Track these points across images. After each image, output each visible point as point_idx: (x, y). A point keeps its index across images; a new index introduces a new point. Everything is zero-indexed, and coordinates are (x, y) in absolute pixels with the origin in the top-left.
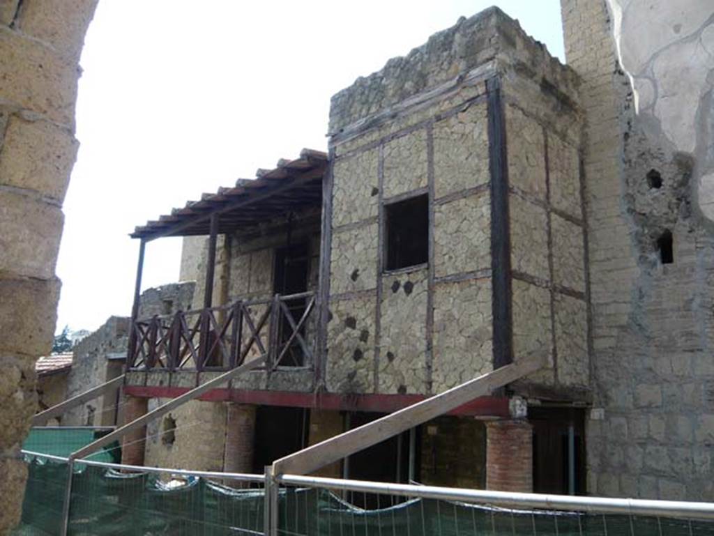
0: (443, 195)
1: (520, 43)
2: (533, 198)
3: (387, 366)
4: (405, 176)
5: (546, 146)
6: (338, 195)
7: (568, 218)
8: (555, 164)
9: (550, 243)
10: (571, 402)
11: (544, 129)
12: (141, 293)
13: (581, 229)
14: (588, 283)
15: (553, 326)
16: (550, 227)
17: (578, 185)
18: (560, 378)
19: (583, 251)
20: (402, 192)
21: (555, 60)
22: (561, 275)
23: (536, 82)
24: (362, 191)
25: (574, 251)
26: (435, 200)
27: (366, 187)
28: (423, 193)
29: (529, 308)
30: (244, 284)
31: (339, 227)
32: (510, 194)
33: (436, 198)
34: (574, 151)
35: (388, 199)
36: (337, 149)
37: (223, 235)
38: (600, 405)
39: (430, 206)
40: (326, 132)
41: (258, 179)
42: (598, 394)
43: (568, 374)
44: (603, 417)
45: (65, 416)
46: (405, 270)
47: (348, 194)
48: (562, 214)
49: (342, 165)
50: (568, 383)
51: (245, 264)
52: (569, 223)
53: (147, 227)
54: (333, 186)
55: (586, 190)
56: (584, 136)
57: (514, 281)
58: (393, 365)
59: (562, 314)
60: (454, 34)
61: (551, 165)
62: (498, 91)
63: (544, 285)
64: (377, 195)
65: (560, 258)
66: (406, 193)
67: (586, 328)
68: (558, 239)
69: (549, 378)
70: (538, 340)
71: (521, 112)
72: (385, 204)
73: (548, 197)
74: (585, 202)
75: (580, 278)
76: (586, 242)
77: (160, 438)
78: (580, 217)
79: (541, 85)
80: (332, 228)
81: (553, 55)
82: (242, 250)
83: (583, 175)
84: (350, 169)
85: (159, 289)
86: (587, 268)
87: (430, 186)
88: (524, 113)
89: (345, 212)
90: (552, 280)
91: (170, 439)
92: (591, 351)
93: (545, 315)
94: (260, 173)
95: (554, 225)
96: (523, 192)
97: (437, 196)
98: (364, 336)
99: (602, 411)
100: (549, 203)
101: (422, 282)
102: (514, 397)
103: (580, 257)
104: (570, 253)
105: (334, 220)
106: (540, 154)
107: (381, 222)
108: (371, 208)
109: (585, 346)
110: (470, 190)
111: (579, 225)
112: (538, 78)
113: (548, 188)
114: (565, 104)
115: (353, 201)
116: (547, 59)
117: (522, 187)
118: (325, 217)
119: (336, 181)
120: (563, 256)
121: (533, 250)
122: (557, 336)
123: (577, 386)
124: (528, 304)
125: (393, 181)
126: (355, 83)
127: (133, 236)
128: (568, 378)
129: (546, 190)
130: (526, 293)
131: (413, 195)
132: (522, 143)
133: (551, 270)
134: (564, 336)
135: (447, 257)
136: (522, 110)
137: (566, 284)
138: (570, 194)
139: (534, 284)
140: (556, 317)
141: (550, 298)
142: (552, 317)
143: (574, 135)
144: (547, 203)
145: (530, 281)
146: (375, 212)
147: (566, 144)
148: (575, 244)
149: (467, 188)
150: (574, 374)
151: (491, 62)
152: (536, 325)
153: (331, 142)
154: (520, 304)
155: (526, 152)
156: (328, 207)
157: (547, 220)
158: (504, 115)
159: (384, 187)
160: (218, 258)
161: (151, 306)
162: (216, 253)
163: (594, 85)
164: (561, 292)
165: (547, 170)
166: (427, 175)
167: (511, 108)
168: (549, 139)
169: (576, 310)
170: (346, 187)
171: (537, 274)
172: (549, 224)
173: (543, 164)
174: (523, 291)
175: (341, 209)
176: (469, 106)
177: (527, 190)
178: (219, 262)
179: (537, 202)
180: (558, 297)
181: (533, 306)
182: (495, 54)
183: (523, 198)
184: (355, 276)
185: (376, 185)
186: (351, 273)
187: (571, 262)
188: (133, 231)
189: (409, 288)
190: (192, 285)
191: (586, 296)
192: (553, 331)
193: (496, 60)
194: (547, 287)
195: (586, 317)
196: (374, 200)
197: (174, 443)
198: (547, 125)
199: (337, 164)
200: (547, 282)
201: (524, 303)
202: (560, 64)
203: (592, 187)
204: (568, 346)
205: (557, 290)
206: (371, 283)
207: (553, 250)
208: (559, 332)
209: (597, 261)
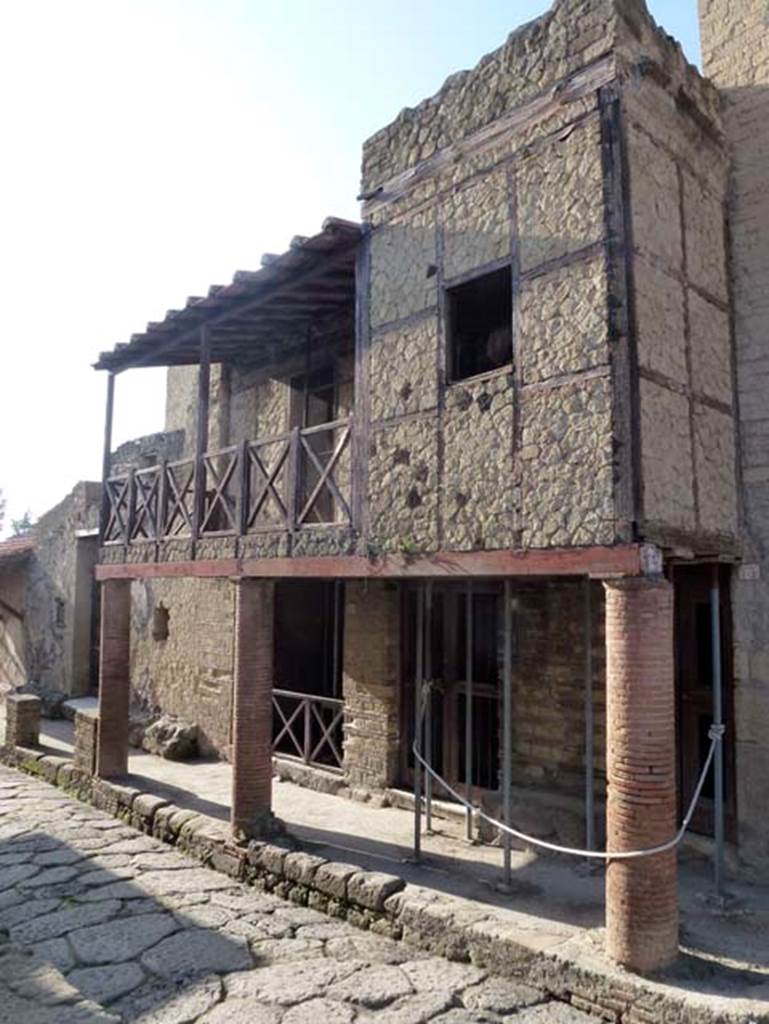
0: (534, 265)
1: (647, 37)
2: (665, 267)
3: (456, 514)
4: (476, 244)
5: (681, 192)
6: (379, 281)
7: (710, 299)
8: (693, 219)
9: (687, 332)
10: (716, 556)
11: (678, 168)
12: (113, 449)
13: (725, 316)
14: (736, 393)
15: (693, 449)
16: (687, 310)
17: (722, 254)
18: (702, 521)
19: (729, 347)
20: (471, 266)
21: (692, 70)
22: (702, 377)
23: (670, 94)
24: (412, 274)
25: (718, 347)
26: (522, 274)
27: (418, 265)
28: (503, 266)
29: (662, 421)
30: (249, 427)
31: (382, 326)
32: (636, 256)
33: (523, 270)
34: (717, 204)
35: (450, 280)
36: (375, 216)
37: (219, 365)
38: (753, 560)
39: (514, 283)
40: (359, 193)
41: (264, 269)
42: (749, 545)
43: (712, 516)
44: (757, 576)
45: (28, 613)
46: (478, 379)
47: (392, 279)
48: (702, 293)
49: (384, 238)
50: (712, 529)
51: (249, 401)
52: (711, 305)
53: (116, 352)
54: (370, 268)
55: (734, 261)
56: (731, 184)
57: (643, 382)
58: (464, 511)
59: (704, 433)
60: (547, 25)
61: (688, 220)
62: (617, 103)
63: (681, 391)
64: (435, 276)
65: (699, 355)
66: (478, 268)
67: (734, 454)
68: (697, 328)
69: (689, 520)
70: (675, 468)
71: (647, 138)
72: (447, 286)
73: (684, 266)
74: (731, 279)
75: (726, 385)
76: (732, 333)
77: (150, 633)
78: (725, 299)
79: (677, 100)
80: (370, 328)
81: (691, 62)
82: (245, 383)
83: (728, 239)
84: (395, 243)
85: (138, 443)
86: (734, 372)
87: (514, 255)
88: (652, 141)
89: (390, 303)
90: (690, 384)
91: (162, 634)
92: (741, 486)
93: (683, 433)
94: (266, 260)
95: (693, 306)
96: (652, 255)
97: (525, 268)
98: (421, 473)
99: (757, 568)
100: (686, 275)
101: (504, 392)
102: (646, 545)
103: (725, 357)
104: (712, 349)
105: (372, 317)
106: (673, 203)
107: (442, 313)
108: (427, 296)
109: (732, 479)
110: (575, 253)
111: (723, 310)
112: (674, 87)
113: (685, 255)
114: (707, 132)
115: (401, 287)
116: (683, 66)
117: (650, 247)
118: (361, 316)
119: (374, 262)
120: (703, 352)
121: (666, 340)
122: (698, 463)
123: (723, 533)
124: (661, 416)
125: (458, 253)
126: (399, 119)
127: (97, 367)
128: (712, 521)
129: (681, 255)
130: (657, 400)
131: (488, 270)
132: (650, 184)
133: (689, 370)
134: (707, 463)
135: (541, 353)
136: (650, 135)
137: (708, 392)
138: (712, 265)
139: (669, 388)
140: (696, 437)
141: (687, 410)
142: (692, 435)
143: (717, 182)
144: (682, 274)
145: (662, 382)
146: (433, 300)
147: (707, 194)
148: (718, 335)
149: (571, 251)
150: (719, 516)
151: (605, 60)
152: (671, 447)
153: (365, 208)
154: (651, 415)
155: (656, 199)
156: (364, 300)
157: (682, 299)
158: (626, 140)
159: (445, 262)
160: (213, 394)
161: (129, 465)
162: (211, 389)
163: (747, 107)
164: (702, 402)
165: (683, 226)
166: (508, 240)
167: (635, 132)
168: (686, 185)
169: (721, 428)
170: (388, 270)
171: (671, 374)
172: (685, 304)
173: (678, 220)
174: (653, 397)
175: (383, 301)
176: (573, 130)
177: (658, 253)
178: (215, 402)
179: (669, 272)
180: (699, 408)
181: (667, 420)
182: (613, 46)
183: (652, 265)
184: (406, 392)
185: (433, 262)
186: (399, 388)
187: (715, 362)
188: (96, 360)
189: (485, 403)
190: (181, 433)
191: (734, 410)
192: (693, 456)
193: (614, 56)
194: (684, 394)
195: (733, 440)
196: (432, 282)
197: (169, 638)
198: (681, 163)
199: (375, 237)
200: (684, 386)
201: (656, 413)
202: (699, 77)
203: (742, 255)
204: (713, 478)
205: (697, 399)
206: (430, 400)
207: (692, 342)
208: (700, 456)
209: (748, 361)
